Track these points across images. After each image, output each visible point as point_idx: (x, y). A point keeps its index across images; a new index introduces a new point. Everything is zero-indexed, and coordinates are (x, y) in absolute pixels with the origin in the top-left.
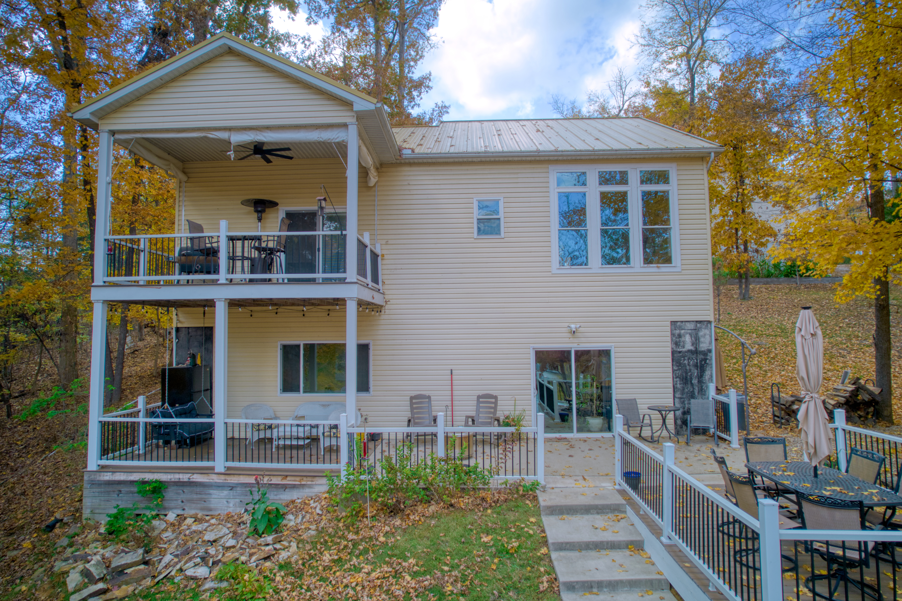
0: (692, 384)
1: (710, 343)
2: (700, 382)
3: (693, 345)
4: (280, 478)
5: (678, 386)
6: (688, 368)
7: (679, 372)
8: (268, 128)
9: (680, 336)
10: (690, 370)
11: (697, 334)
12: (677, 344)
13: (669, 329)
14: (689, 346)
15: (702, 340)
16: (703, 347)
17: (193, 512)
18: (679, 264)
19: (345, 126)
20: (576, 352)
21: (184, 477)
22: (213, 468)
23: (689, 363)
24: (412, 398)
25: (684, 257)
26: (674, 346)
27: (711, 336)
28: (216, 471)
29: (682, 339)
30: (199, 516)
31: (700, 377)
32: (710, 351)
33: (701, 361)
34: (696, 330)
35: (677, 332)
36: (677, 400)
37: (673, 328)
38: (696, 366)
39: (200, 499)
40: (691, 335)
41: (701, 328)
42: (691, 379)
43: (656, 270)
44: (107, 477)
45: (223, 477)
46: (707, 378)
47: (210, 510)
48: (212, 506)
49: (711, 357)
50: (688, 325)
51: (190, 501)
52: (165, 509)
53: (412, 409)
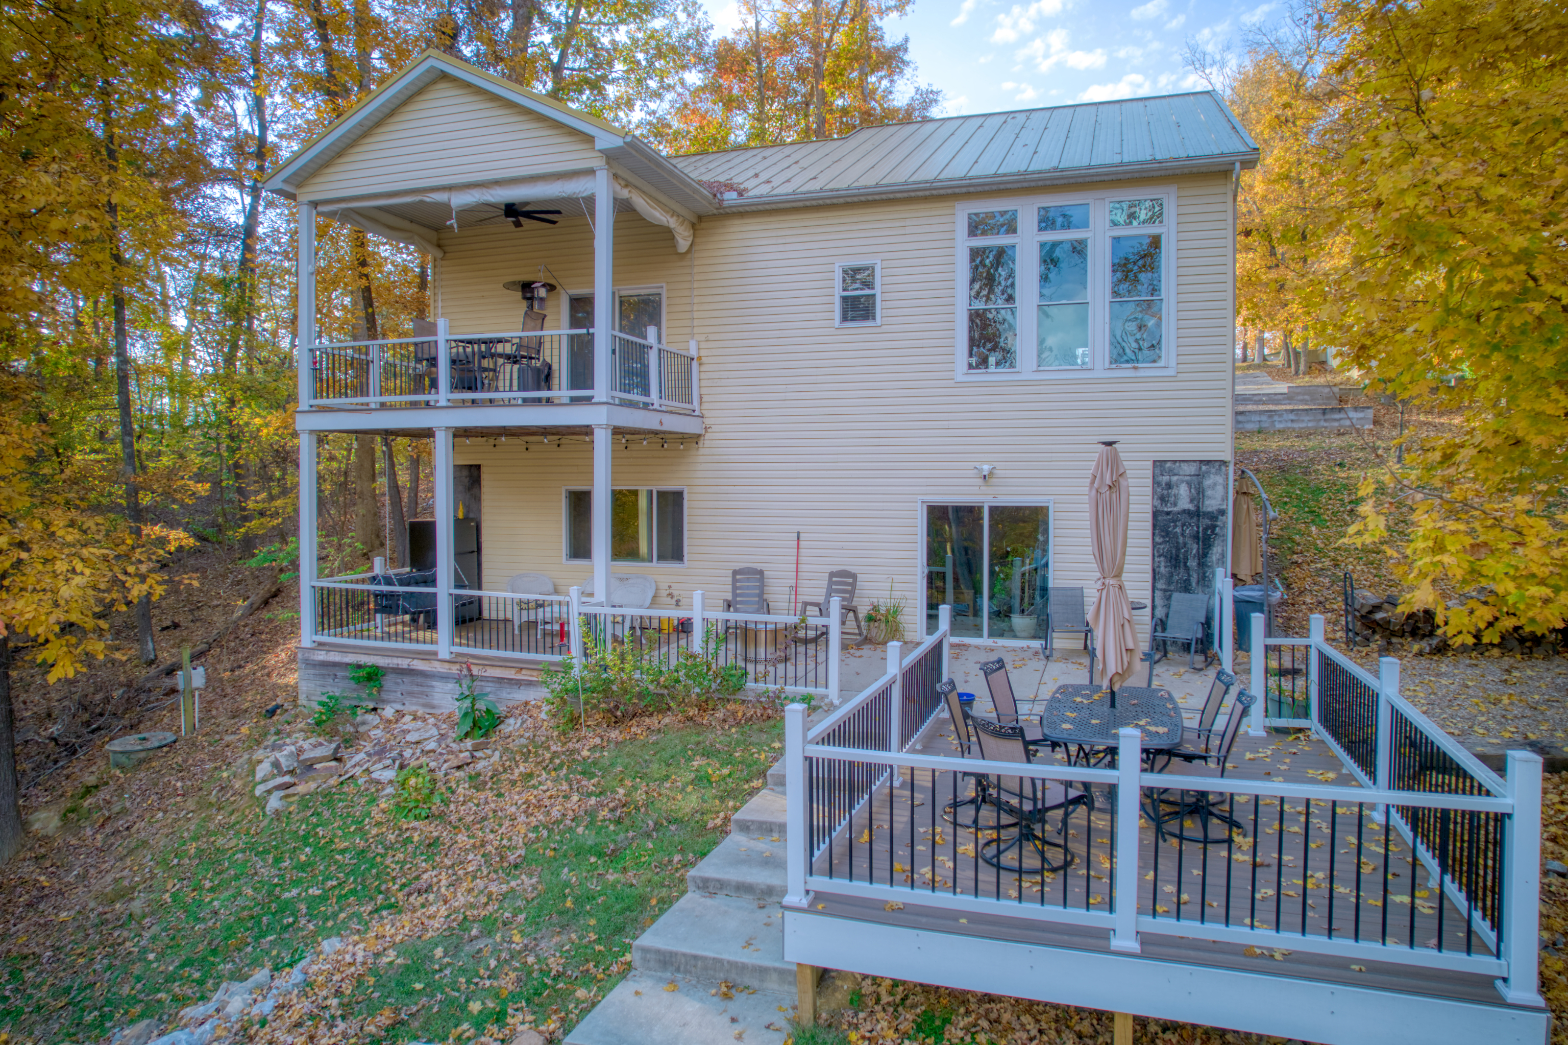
0: (1187, 568)
1: (1225, 498)
2: (1202, 564)
3: (1191, 501)
4: (513, 671)
5: (1162, 570)
6: (1181, 540)
7: (1164, 548)
8: (497, 183)
9: (1169, 486)
10: (1185, 544)
11: (1200, 483)
12: (1163, 499)
13: (1149, 473)
14: (1184, 503)
15: (1209, 493)
16: (1211, 504)
17: (414, 708)
18: (1173, 363)
19: (591, 172)
20: (993, 509)
21: (404, 663)
22: (435, 653)
23: (1183, 533)
24: (735, 573)
25: (1183, 350)
26: (1157, 503)
27: (1226, 487)
28: (440, 657)
29: (1174, 491)
30: (419, 714)
31: (1203, 556)
32: (1222, 512)
33: (1205, 530)
34: (1199, 475)
35: (1166, 478)
36: (1158, 594)
37: (1158, 471)
38: (1196, 537)
39: (422, 693)
40: (1189, 484)
41: (1208, 472)
42: (1186, 559)
43: (1131, 373)
44: (321, 656)
45: (447, 665)
46: (1214, 558)
47: (433, 707)
48: (435, 702)
49: (1225, 523)
50: (1185, 467)
51: (411, 694)
52: (383, 701)
53: (735, 588)
